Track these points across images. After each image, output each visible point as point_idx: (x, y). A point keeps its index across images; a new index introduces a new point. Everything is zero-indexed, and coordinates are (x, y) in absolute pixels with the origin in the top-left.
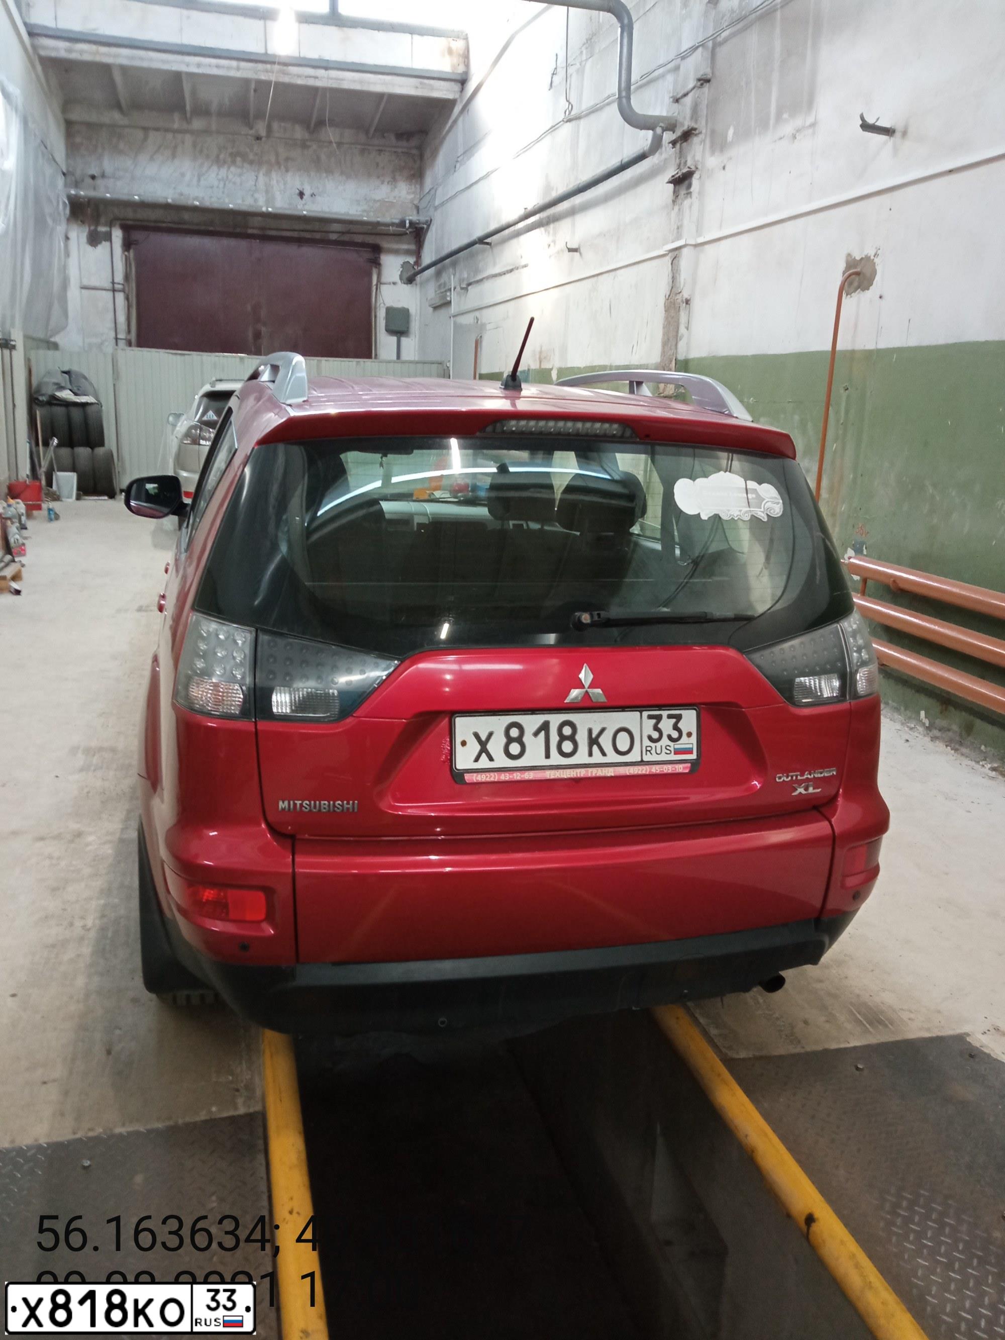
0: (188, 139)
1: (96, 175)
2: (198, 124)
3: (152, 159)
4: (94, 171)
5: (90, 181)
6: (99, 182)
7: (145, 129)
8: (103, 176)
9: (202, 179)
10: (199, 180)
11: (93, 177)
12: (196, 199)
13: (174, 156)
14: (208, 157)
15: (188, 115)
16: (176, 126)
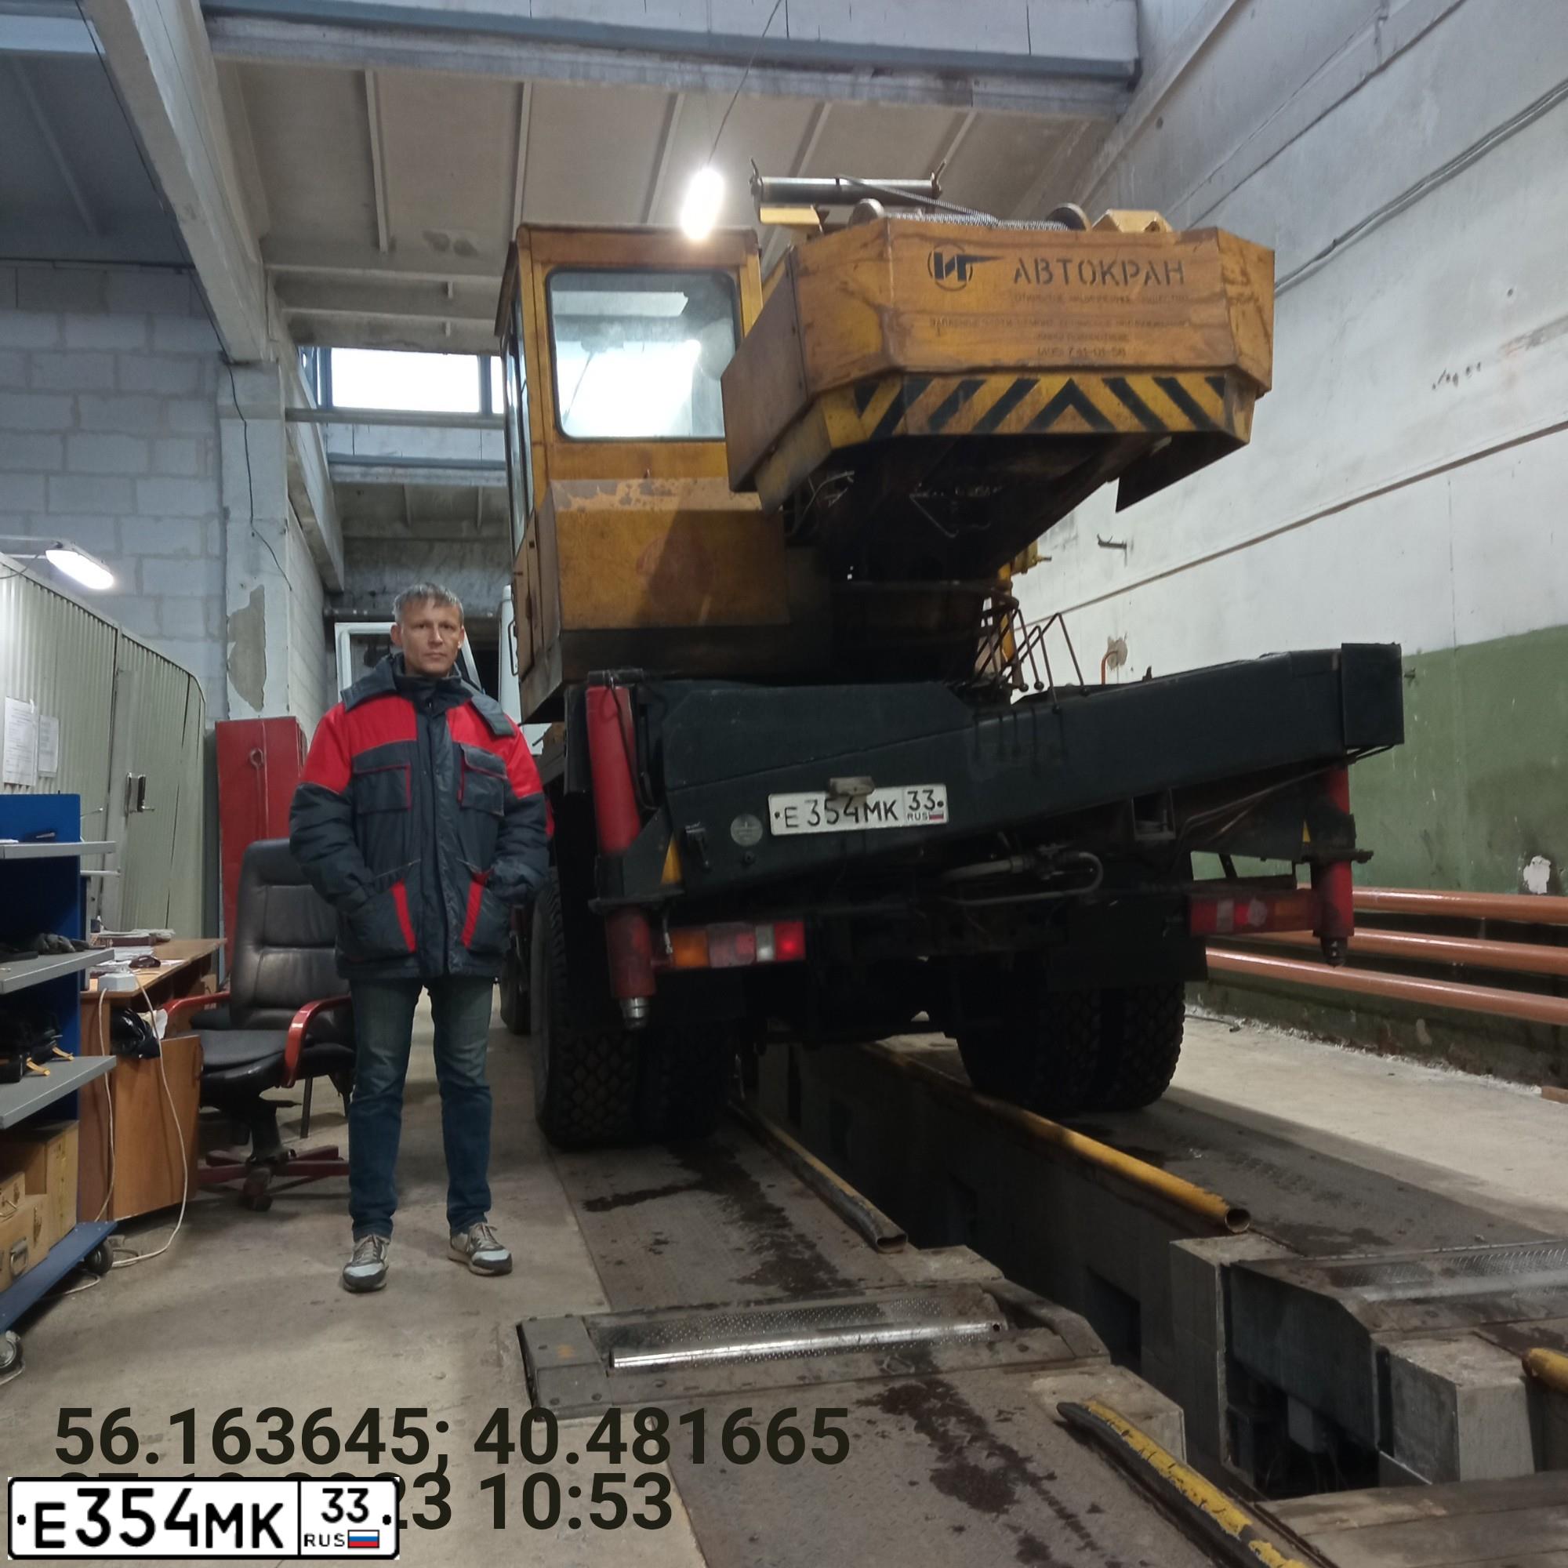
0: (477, 547)
1: (376, 591)
2: (487, 532)
3: (437, 571)
4: (373, 586)
5: (369, 598)
6: (380, 599)
7: (431, 541)
8: (384, 592)
9: (493, 589)
10: (489, 590)
11: (373, 594)
12: (486, 610)
13: (461, 566)
14: (499, 564)
15: (479, 524)
16: (464, 534)
